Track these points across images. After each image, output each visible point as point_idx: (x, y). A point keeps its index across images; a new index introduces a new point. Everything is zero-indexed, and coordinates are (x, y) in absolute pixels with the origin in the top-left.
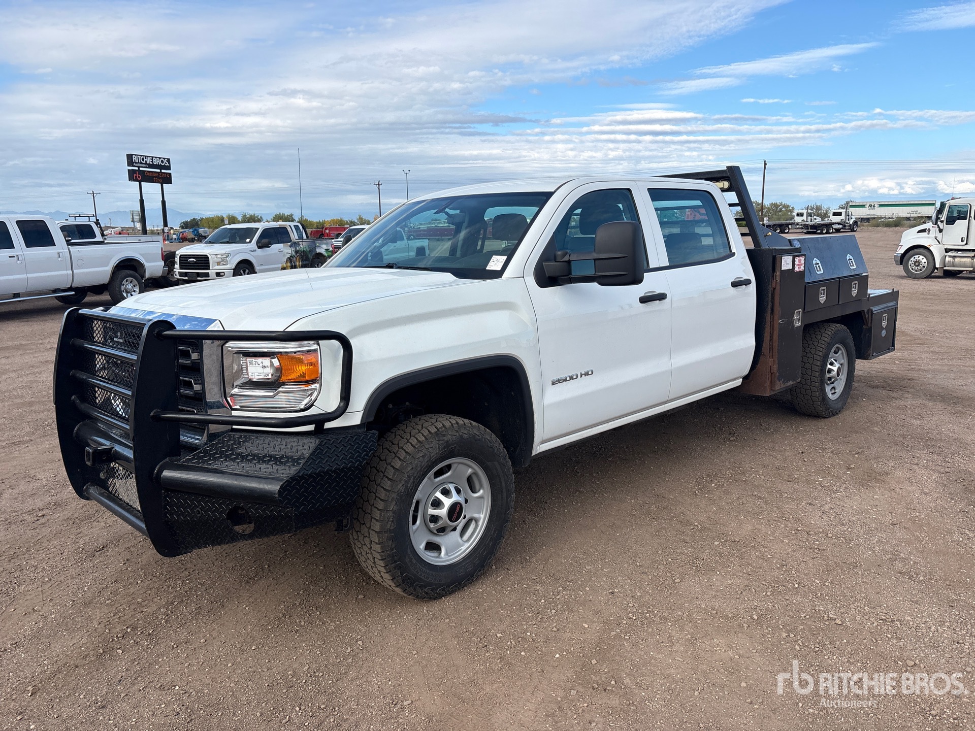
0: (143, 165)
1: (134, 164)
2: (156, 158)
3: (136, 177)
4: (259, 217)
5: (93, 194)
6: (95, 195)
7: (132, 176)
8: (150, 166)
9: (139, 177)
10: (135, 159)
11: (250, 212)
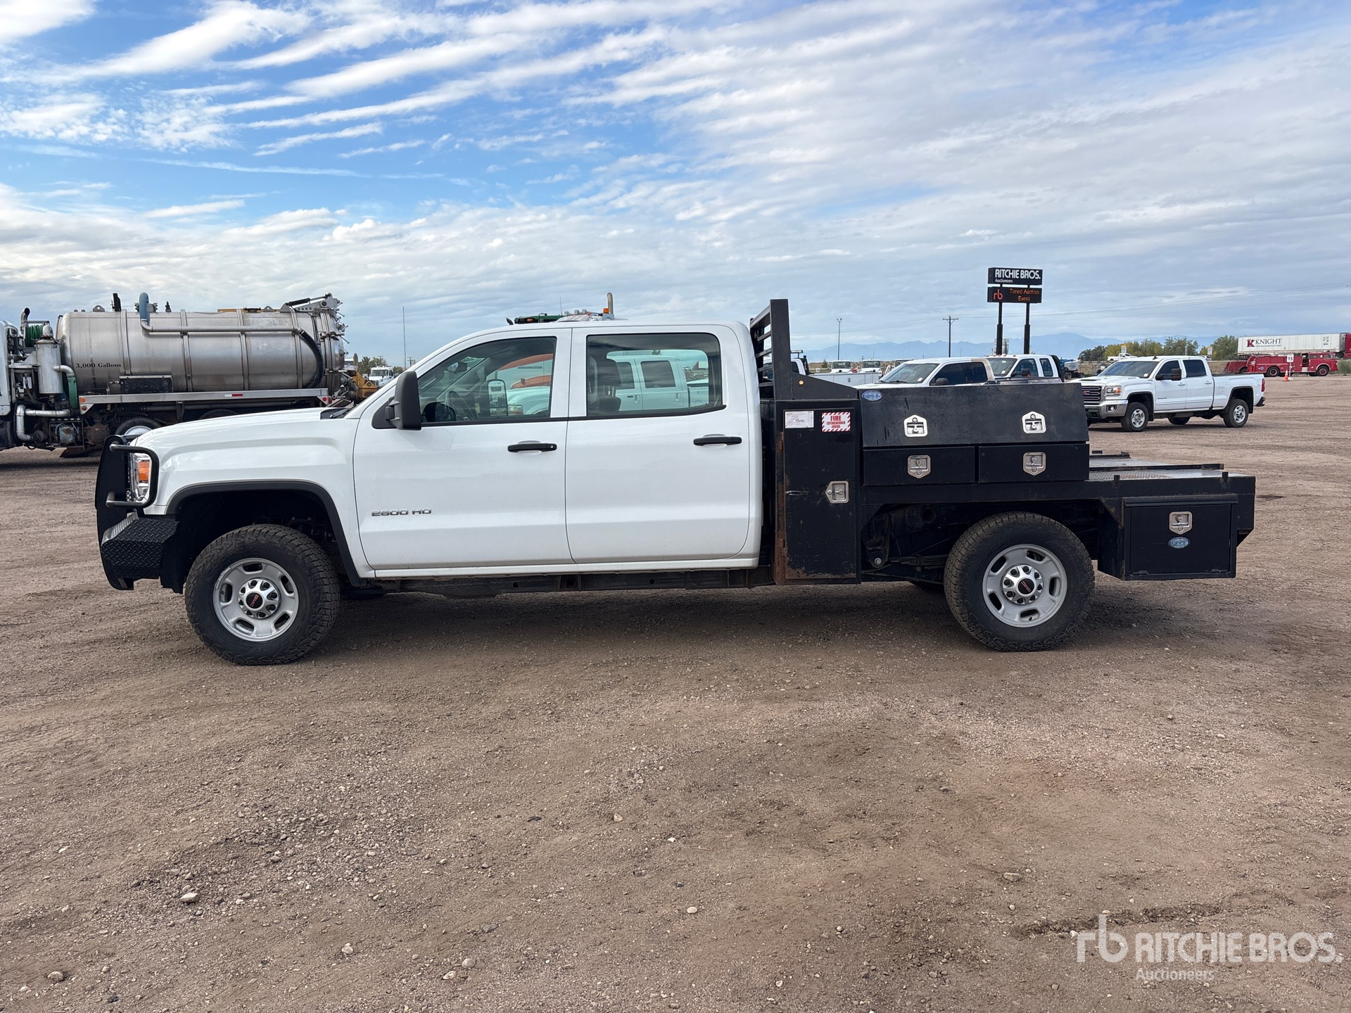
0: (1007, 281)
1: (996, 281)
2: (1024, 270)
3: (996, 296)
4: (1192, 343)
5: (950, 320)
6: (952, 321)
7: (993, 296)
8: (1016, 281)
9: (1000, 296)
10: (998, 273)
11: (1177, 336)
